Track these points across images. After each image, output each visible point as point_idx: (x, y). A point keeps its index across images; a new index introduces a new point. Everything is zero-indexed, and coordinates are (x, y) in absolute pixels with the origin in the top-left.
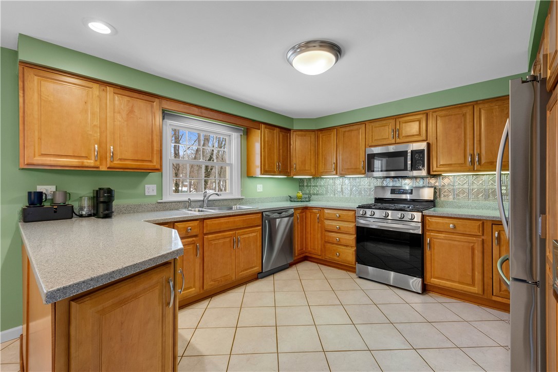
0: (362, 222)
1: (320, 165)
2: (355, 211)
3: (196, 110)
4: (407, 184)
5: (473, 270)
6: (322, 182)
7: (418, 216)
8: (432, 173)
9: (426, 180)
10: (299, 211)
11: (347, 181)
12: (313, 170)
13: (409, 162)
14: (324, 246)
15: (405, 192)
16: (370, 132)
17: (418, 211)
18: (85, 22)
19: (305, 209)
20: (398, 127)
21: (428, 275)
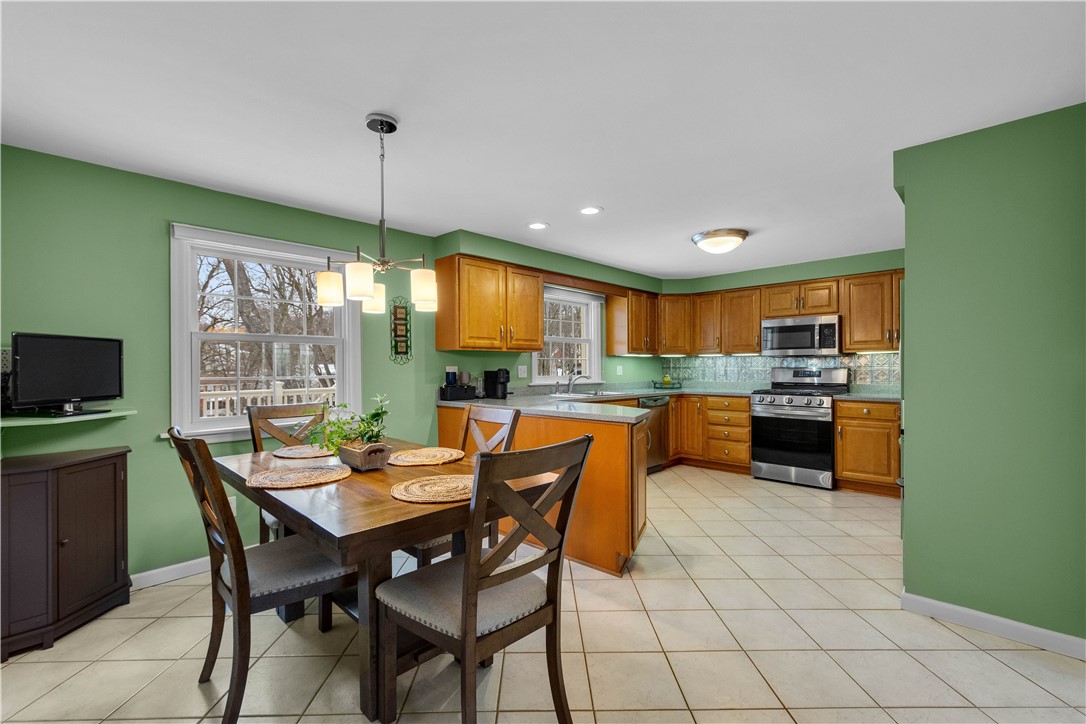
0: (760, 411)
1: (698, 342)
2: (749, 397)
3: (570, 281)
4: (814, 365)
5: (889, 458)
6: (698, 362)
7: (827, 401)
8: (844, 351)
9: (839, 360)
10: (674, 400)
11: (731, 360)
12: (687, 347)
13: (817, 338)
14: (707, 443)
15: (811, 375)
16: (767, 300)
17: (827, 395)
18: (527, 225)
19: (681, 396)
20: (802, 295)
21: (839, 468)
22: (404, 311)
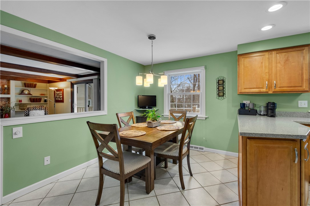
18: (260, 29)
22: (222, 81)
